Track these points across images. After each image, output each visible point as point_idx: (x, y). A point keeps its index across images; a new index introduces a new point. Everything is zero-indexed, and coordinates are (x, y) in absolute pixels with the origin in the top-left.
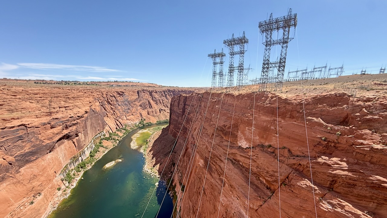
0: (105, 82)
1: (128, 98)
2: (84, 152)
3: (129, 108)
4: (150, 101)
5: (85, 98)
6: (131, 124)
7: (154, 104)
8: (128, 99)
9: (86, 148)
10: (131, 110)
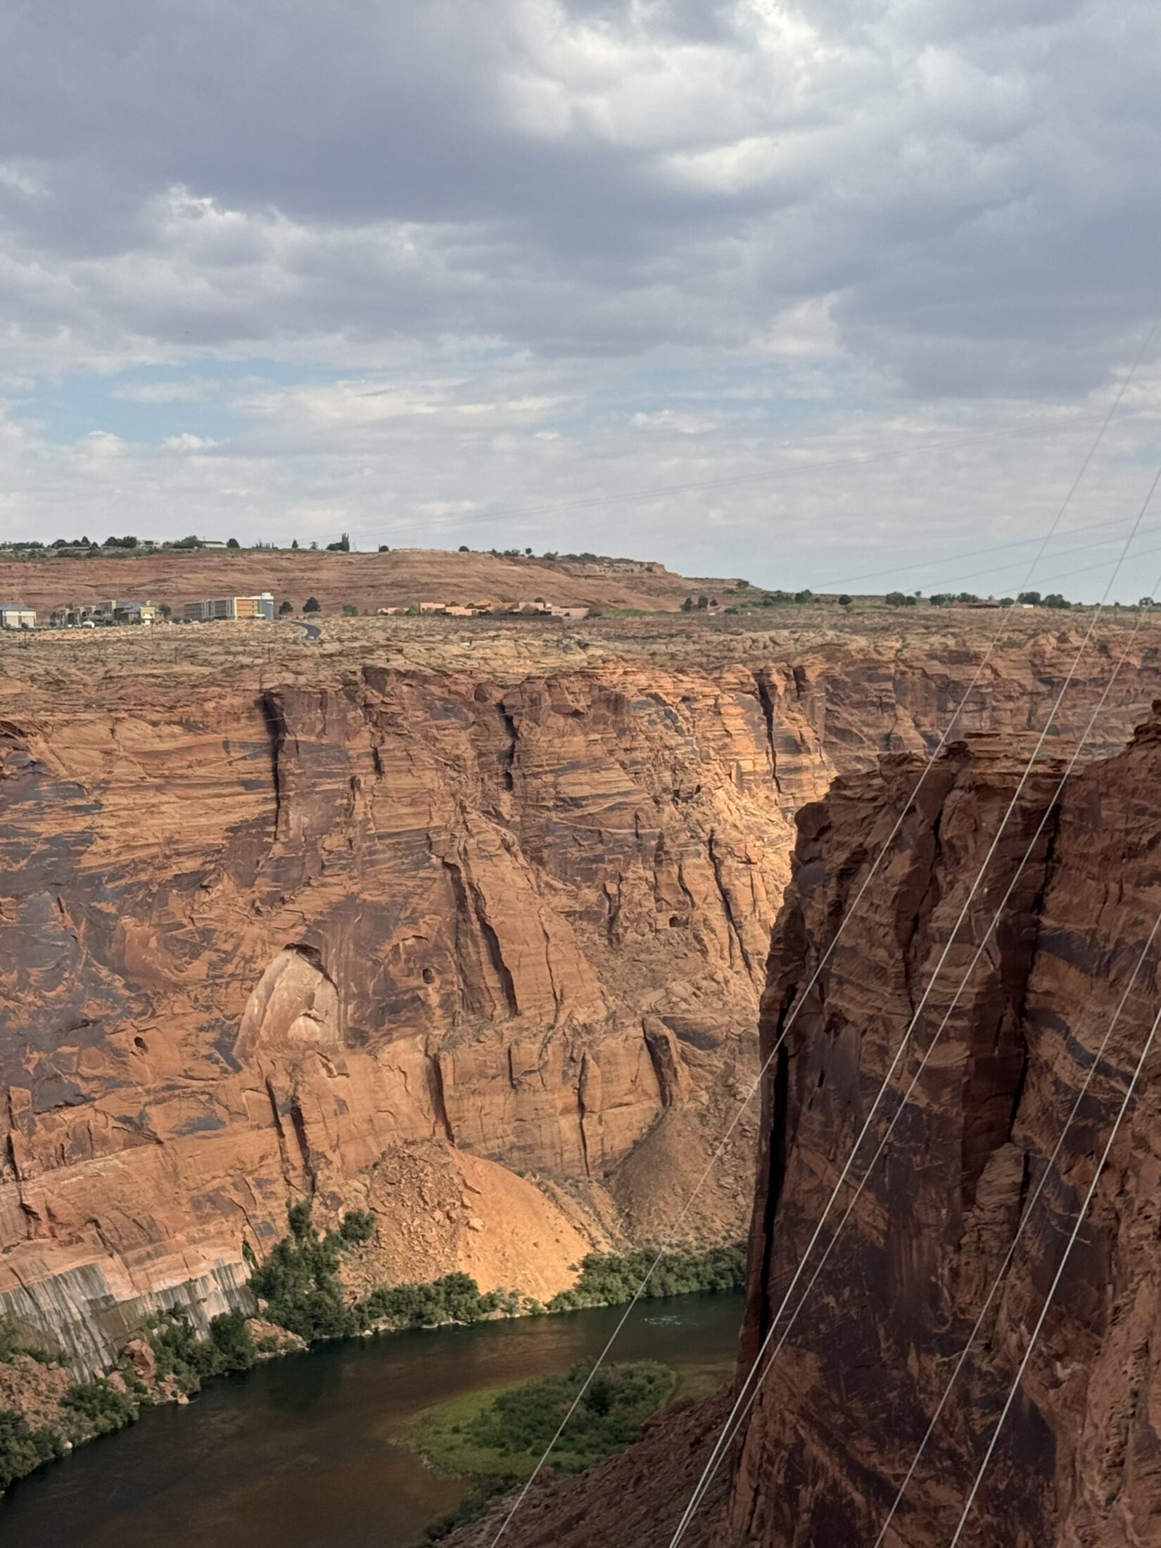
1: (80, 824)
3: (91, 1010)
4: (479, 872)
6: (104, 1309)
7: (559, 927)
8: (85, 838)
10: (124, 1040)
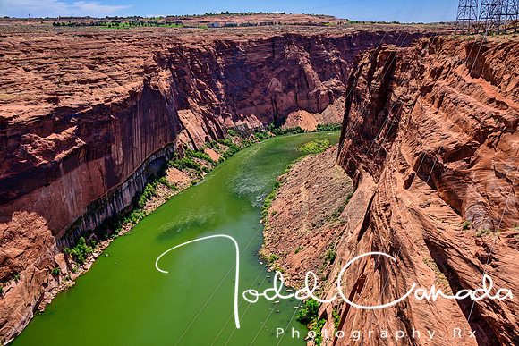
0: (198, 17)
1: (244, 58)
2: (119, 193)
3: (245, 86)
4: (304, 66)
5: (137, 59)
9: (127, 184)
10: (250, 90)
